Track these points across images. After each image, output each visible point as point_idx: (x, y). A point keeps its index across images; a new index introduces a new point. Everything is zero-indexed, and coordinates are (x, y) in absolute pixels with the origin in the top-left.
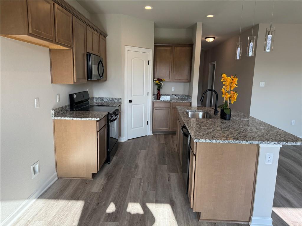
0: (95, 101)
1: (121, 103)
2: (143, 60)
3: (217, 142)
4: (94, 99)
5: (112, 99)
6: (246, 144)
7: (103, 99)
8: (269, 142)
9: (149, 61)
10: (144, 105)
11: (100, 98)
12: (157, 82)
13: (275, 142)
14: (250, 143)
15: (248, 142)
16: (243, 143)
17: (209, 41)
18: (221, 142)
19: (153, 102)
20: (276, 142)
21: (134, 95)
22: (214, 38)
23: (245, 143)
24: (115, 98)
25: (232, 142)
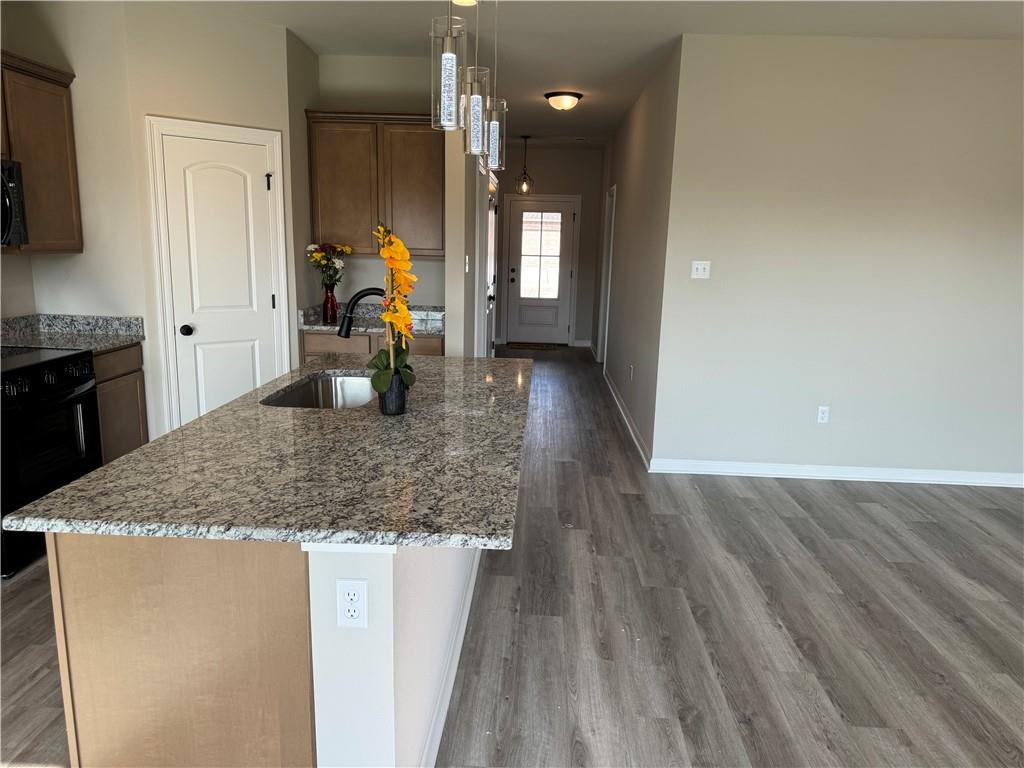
0: (43, 329)
1: (144, 338)
2: (241, 174)
3: (100, 532)
4: (39, 320)
5: (106, 320)
6: (223, 540)
7: (73, 320)
8: (322, 534)
9: (268, 176)
10: (257, 343)
11: (63, 318)
12: (318, 256)
13: (351, 534)
14: (241, 537)
15: (233, 530)
16: (211, 537)
17: (560, 108)
18: (117, 533)
19: (302, 333)
20: (356, 535)
21: (200, 308)
22: (579, 96)
23: (220, 536)
24: (119, 319)
25: (164, 531)
